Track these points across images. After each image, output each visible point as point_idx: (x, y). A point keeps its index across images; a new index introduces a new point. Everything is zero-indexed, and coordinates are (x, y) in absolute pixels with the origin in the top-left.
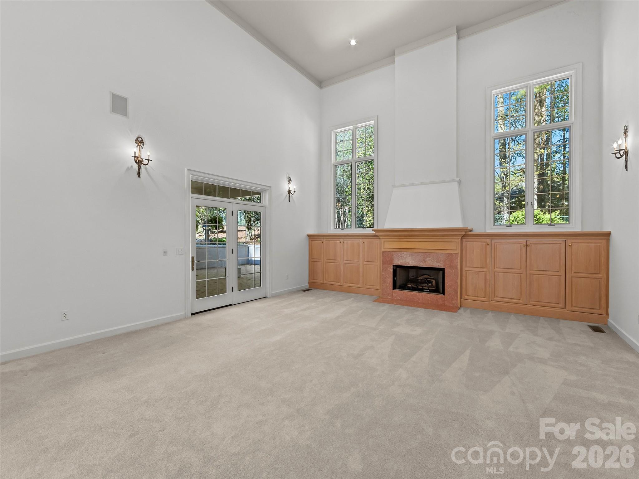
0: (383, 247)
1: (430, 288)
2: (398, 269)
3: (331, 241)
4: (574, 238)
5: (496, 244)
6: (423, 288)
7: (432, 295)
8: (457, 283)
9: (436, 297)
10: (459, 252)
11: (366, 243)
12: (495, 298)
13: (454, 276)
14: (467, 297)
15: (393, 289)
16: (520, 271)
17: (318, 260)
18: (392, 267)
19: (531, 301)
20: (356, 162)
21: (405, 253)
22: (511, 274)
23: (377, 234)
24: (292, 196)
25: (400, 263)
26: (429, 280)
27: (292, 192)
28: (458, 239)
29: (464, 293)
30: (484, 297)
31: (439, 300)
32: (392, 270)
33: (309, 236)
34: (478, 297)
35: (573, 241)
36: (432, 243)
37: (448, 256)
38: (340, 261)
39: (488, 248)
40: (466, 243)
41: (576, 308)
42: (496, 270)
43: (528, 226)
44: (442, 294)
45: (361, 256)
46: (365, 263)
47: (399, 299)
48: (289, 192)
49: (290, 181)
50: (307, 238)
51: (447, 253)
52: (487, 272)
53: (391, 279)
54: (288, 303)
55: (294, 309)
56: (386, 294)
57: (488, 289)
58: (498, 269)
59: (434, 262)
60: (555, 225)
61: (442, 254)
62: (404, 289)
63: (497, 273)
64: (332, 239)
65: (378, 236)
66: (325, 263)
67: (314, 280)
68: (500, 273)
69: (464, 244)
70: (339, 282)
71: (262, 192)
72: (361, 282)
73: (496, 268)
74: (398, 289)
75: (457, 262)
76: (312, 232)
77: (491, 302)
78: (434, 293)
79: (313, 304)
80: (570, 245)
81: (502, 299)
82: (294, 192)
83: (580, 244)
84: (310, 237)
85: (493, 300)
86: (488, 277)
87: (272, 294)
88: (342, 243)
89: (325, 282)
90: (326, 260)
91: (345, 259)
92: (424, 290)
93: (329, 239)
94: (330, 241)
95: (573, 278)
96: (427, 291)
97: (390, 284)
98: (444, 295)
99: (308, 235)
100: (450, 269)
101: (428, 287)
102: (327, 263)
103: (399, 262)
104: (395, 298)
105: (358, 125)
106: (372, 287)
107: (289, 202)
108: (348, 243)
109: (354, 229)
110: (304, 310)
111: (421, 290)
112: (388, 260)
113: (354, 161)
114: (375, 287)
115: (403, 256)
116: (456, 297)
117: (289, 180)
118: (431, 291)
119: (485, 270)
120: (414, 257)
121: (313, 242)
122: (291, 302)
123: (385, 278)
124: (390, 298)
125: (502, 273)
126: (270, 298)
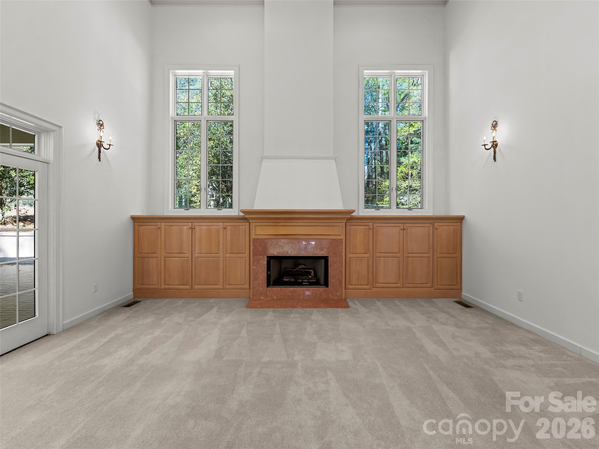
0: (253, 234)
1: (310, 281)
2: (272, 261)
3: (173, 227)
4: (439, 221)
5: (377, 228)
6: (303, 281)
7: (314, 288)
8: (342, 272)
9: (319, 290)
10: (343, 237)
11: (229, 228)
12: (377, 285)
13: (338, 264)
14: (350, 287)
15: (267, 287)
16: (398, 255)
17: (150, 255)
18: (266, 259)
19: (407, 283)
20: (207, 121)
21: (282, 240)
22: (391, 258)
23: (246, 216)
24: (104, 151)
25: (277, 253)
26: (307, 270)
27: (106, 146)
28: (343, 223)
29: (347, 283)
30: (367, 285)
31: (322, 294)
32: (266, 263)
33: (133, 220)
34: (361, 285)
35: (439, 224)
36: (314, 227)
37: (332, 242)
38: (189, 255)
39: (371, 231)
40: (350, 227)
41: (441, 286)
42: (378, 254)
43: (393, 210)
44: (325, 287)
45: (221, 246)
46: (228, 255)
47: (275, 299)
48: (99, 145)
49: (101, 126)
50: (131, 222)
51: (331, 239)
52: (370, 258)
53: (265, 275)
54: (105, 340)
55: (124, 353)
56: (258, 294)
57: (370, 276)
58: (379, 254)
59: (317, 250)
60: (413, 209)
61: (325, 240)
62: (280, 286)
63: (378, 258)
64: (175, 224)
65: (248, 220)
66: (163, 259)
67: (143, 285)
68: (381, 258)
69: (348, 228)
70: (187, 285)
71: (39, 134)
72: (221, 280)
73: (377, 252)
74: (272, 285)
75: (342, 249)
76: (138, 213)
77: (374, 289)
78: (315, 286)
79: (158, 332)
80: (437, 228)
81: (383, 285)
82: (110, 145)
83: (443, 227)
84: (135, 219)
85: (375, 286)
86: (371, 263)
87: (63, 325)
88: (192, 229)
89: (163, 286)
90: (166, 254)
91: (197, 250)
92: (303, 283)
93: (171, 224)
94: (171, 226)
95: (439, 258)
96: (307, 285)
97: (264, 280)
98: (327, 286)
99: (131, 217)
100: (334, 257)
101: (309, 280)
102: (166, 258)
103: (275, 252)
104: (270, 298)
105: (210, 71)
106: (239, 286)
107: (100, 161)
108: (202, 229)
109: (204, 210)
110: (146, 350)
111: (300, 284)
112: (260, 250)
113: (205, 118)
114: (242, 286)
115: (280, 244)
116: (340, 288)
117: (99, 123)
118: (311, 284)
119: (367, 255)
120: (293, 245)
121: (142, 228)
122: (112, 335)
123: (257, 274)
124: (263, 298)
125: (383, 258)
126: (59, 334)
